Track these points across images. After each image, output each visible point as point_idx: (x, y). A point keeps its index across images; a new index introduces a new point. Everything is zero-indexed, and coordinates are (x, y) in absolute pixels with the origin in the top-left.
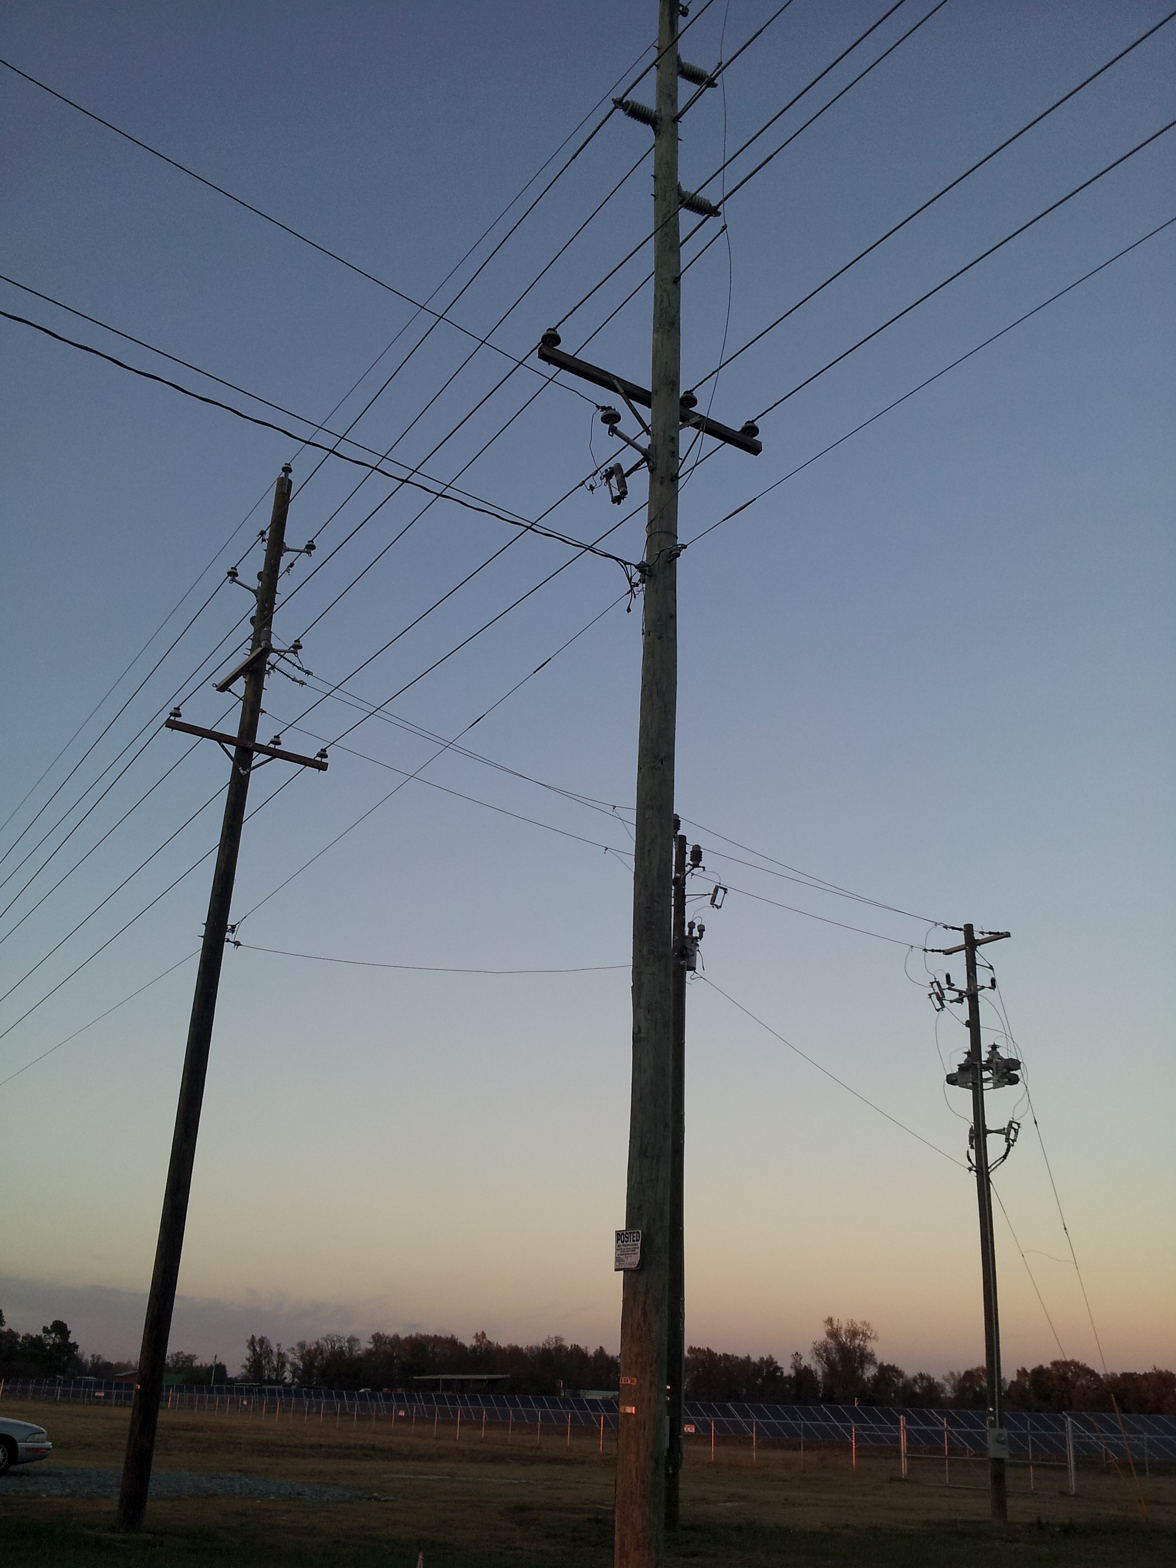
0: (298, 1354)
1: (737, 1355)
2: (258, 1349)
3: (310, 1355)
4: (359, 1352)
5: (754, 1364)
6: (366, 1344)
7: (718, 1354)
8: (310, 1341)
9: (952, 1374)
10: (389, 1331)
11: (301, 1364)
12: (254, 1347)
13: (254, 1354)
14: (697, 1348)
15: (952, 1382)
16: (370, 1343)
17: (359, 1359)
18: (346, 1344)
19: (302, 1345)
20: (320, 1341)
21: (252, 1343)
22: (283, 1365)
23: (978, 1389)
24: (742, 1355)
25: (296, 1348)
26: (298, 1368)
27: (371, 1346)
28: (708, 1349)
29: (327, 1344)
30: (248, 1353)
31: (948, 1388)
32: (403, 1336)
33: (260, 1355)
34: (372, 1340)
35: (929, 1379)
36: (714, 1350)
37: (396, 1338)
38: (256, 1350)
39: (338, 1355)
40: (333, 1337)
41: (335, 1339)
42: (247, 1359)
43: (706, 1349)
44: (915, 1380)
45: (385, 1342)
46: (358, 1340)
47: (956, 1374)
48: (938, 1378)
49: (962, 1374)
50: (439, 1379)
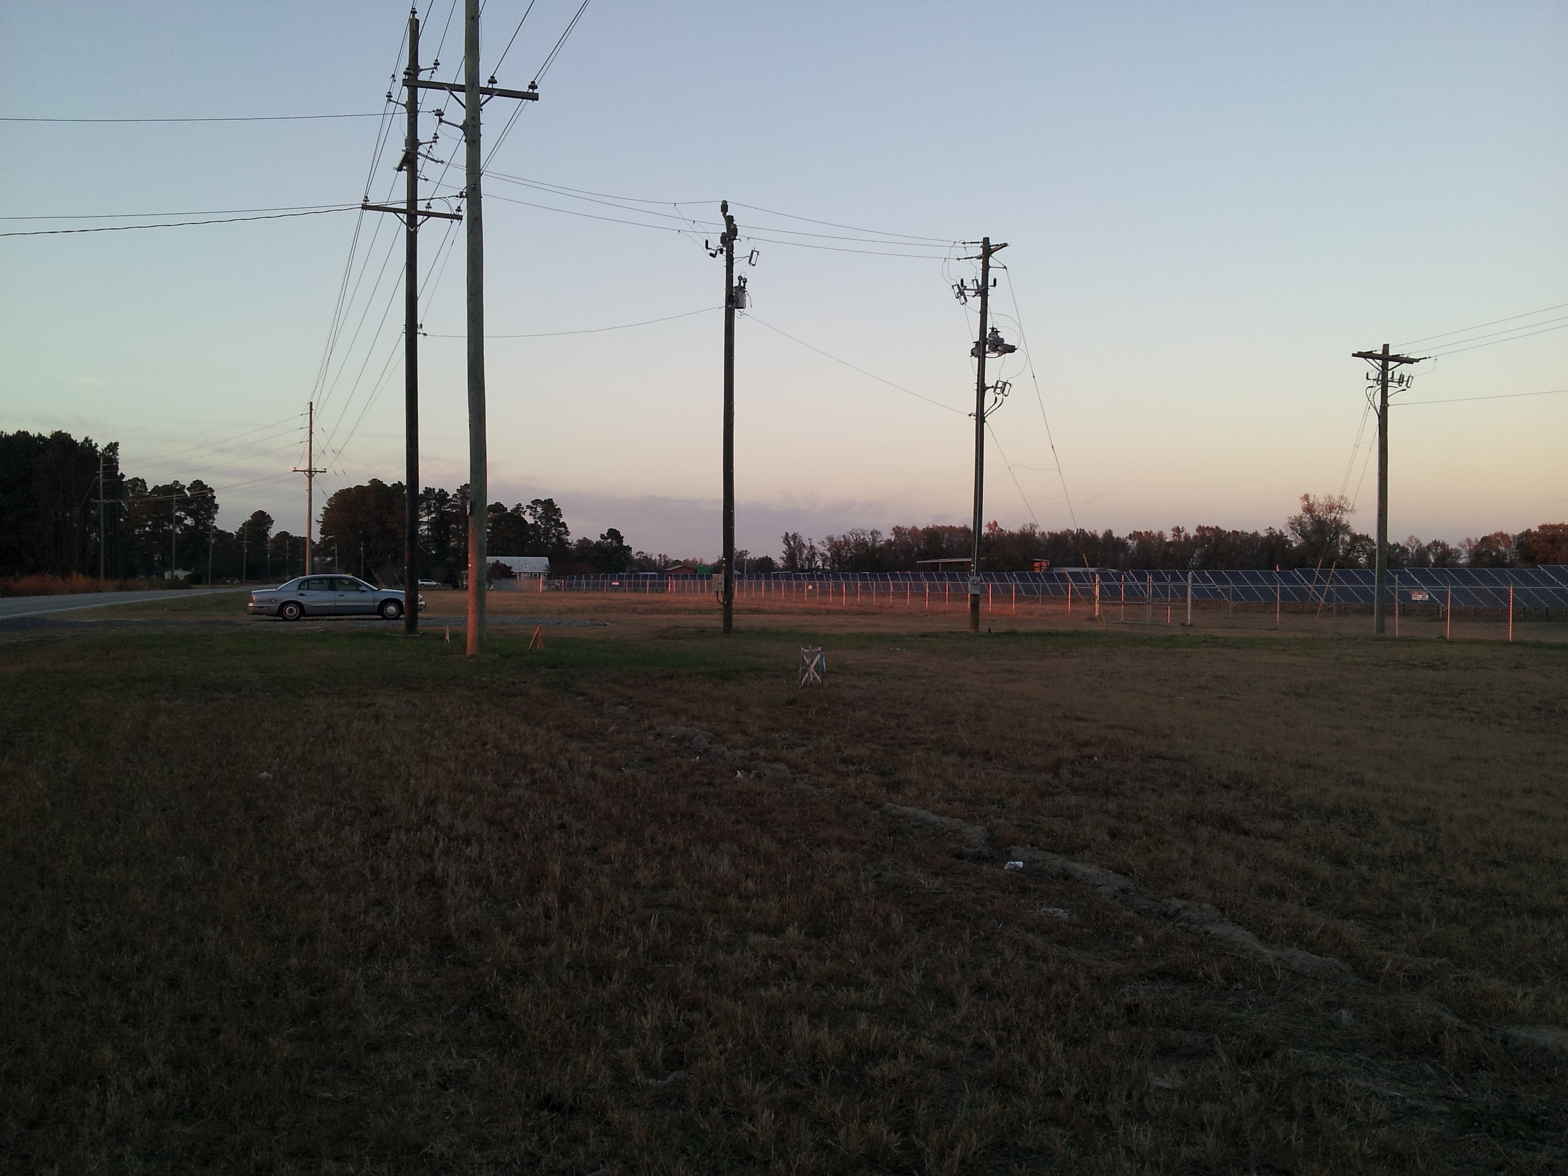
0: (828, 546)
1: (1247, 531)
2: (792, 543)
3: (836, 548)
4: (881, 543)
5: (1263, 538)
6: (887, 535)
7: (1227, 531)
8: (838, 536)
9: (1469, 540)
10: (908, 525)
11: (829, 554)
12: (789, 542)
13: (789, 547)
14: (1205, 526)
15: (1468, 548)
16: (892, 534)
17: (881, 549)
18: (870, 536)
19: (830, 539)
20: (846, 534)
21: (786, 538)
22: (814, 555)
23: (1494, 554)
24: (1250, 531)
25: (826, 541)
26: (827, 558)
27: (893, 538)
28: (1217, 527)
29: (853, 537)
30: (784, 547)
31: (1464, 554)
32: (920, 528)
33: (795, 549)
34: (892, 532)
35: (1444, 546)
36: (1222, 528)
37: (915, 529)
38: (790, 544)
39: (861, 545)
40: (857, 531)
41: (859, 532)
42: (784, 552)
43: (1215, 528)
44: (1429, 547)
45: (905, 533)
46: (879, 532)
47: (1473, 540)
48: (1452, 545)
49: (1480, 540)
50: (939, 563)
